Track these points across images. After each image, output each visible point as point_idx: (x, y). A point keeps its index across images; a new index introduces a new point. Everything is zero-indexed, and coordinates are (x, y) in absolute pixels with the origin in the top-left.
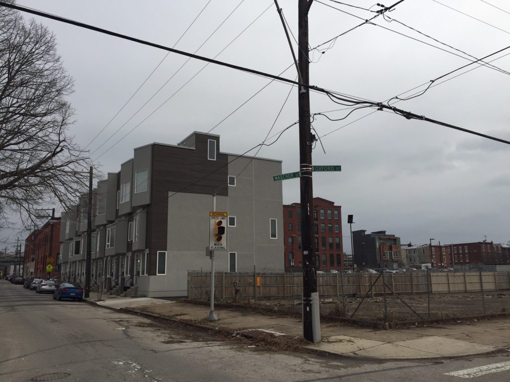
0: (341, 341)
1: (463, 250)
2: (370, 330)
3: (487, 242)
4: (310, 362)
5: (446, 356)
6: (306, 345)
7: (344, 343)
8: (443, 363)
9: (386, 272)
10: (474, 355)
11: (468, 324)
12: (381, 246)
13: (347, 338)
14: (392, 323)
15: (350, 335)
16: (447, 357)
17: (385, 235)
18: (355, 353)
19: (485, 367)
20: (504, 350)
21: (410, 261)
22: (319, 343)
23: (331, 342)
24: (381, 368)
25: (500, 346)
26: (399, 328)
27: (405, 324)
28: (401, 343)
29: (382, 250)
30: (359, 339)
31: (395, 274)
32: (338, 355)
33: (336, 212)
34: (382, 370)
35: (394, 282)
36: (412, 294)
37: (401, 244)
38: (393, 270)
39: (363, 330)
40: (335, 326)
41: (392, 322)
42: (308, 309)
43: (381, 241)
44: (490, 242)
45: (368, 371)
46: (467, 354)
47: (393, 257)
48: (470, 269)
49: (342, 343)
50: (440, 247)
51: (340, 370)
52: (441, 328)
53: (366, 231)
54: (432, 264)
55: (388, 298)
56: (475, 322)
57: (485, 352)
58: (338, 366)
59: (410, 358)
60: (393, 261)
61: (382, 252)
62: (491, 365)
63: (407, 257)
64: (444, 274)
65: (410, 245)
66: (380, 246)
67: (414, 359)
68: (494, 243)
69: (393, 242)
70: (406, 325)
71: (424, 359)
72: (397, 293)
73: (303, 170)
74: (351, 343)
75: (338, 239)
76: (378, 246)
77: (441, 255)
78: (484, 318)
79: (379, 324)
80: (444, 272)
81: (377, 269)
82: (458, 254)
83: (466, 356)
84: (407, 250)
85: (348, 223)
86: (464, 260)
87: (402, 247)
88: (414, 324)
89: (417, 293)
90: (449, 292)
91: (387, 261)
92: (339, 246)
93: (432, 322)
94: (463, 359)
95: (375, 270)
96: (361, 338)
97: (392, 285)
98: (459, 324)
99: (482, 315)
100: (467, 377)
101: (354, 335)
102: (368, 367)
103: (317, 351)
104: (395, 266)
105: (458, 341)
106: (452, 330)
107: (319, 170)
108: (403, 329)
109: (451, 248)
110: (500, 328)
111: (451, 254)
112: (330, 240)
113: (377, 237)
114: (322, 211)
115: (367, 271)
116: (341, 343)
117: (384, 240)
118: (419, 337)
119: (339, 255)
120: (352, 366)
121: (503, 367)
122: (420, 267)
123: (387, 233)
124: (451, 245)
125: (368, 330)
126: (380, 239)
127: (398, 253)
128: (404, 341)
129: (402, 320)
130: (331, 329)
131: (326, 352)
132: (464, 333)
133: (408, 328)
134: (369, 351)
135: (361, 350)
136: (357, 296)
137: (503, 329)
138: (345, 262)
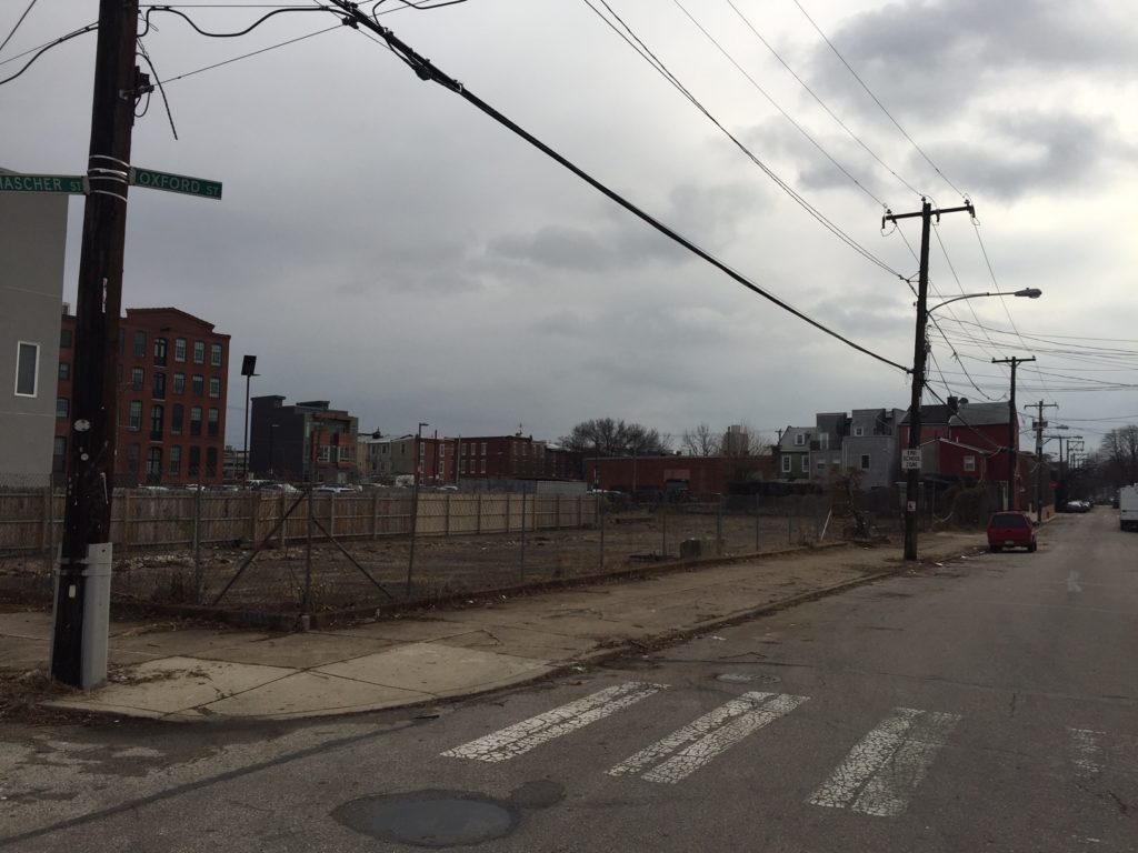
0: (169, 675)
1: (479, 449)
2: (261, 636)
3: (523, 436)
4: (52, 757)
5: (444, 695)
6: (53, 700)
7: (177, 683)
8: (438, 716)
9: (320, 491)
10: (507, 687)
11: (490, 608)
12: (316, 434)
13: (191, 664)
14: (318, 615)
15: (200, 654)
16: (446, 699)
17: (326, 411)
18: (205, 711)
19: (536, 722)
20: (569, 668)
21: (374, 468)
22: (99, 687)
23: (139, 682)
24: (274, 755)
25: (561, 659)
26: (337, 627)
27: (350, 616)
28: (339, 669)
29: (315, 442)
30: (224, 664)
31: (338, 495)
32: (151, 719)
33: (216, 349)
34: (276, 762)
35: (337, 513)
36: (371, 538)
37: (360, 431)
38: (336, 487)
39: (241, 637)
40: (164, 630)
41: (318, 611)
42: (72, 592)
43: (317, 424)
44: (528, 436)
45: (233, 769)
46: (491, 687)
47: (339, 458)
48: (490, 487)
49: (173, 682)
50: (435, 443)
51: (144, 775)
52: (433, 620)
53: (284, 398)
54: (417, 476)
55: (318, 550)
56: (502, 602)
57: (530, 677)
58: (143, 760)
59: (355, 709)
60: (337, 467)
61: (315, 448)
62: (549, 714)
63: (368, 460)
64: (442, 496)
65: (377, 436)
66: (312, 434)
67: (366, 713)
68: (534, 439)
69: (341, 426)
70: (353, 617)
71: (392, 709)
72: (338, 538)
73: (98, 173)
74: (200, 679)
75: (216, 412)
76: (307, 434)
77: (436, 459)
78: (521, 592)
79: (286, 618)
80: (439, 492)
81: (298, 484)
82: (468, 457)
83: (489, 692)
84: (369, 444)
85: (244, 373)
86: (478, 469)
87: (361, 440)
88: (373, 615)
89: (382, 538)
90: (447, 535)
91: (325, 467)
92: (217, 428)
93: (413, 606)
94: (482, 701)
95: (295, 487)
96: (230, 660)
97: (329, 519)
98: (471, 606)
99: (517, 585)
100: (498, 757)
101: (211, 653)
102: (237, 754)
103: (85, 714)
104: (341, 477)
105: (470, 651)
106: (457, 625)
107: (151, 185)
108: (346, 628)
109: (456, 446)
110: (553, 614)
111: (454, 458)
112: (196, 414)
113: (307, 415)
114: (181, 343)
115: (276, 488)
116: (168, 683)
117: (323, 420)
118: (381, 647)
119: (213, 452)
120: (189, 757)
121: (574, 717)
122: (392, 483)
123: (331, 407)
124: (457, 440)
125: (254, 636)
126: (315, 419)
127: (351, 450)
128: (343, 661)
129: (346, 605)
130: (151, 639)
131: (114, 715)
132: (482, 631)
133: (357, 626)
134: (246, 699)
135: (223, 697)
136: (242, 546)
137: (559, 616)
138: (226, 468)
